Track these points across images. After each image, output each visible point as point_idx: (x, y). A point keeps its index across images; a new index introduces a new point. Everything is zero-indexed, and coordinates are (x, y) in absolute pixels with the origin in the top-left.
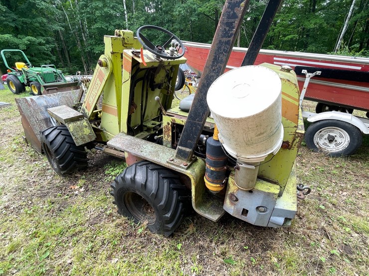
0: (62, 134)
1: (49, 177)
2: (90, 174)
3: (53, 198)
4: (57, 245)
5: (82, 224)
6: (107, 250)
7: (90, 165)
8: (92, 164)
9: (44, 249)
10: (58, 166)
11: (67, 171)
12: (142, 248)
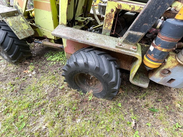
0: (3, 30)
1: (3, 66)
2: (36, 61)
3: (13, 81)
4: (29, 116)
5: (43, 98)
6: (70, 115)
7: (33, 55)
8: (34, 54)
9: (20, 121)
10: (8, 57)
11: (17, 60)
12: (94, 109)
